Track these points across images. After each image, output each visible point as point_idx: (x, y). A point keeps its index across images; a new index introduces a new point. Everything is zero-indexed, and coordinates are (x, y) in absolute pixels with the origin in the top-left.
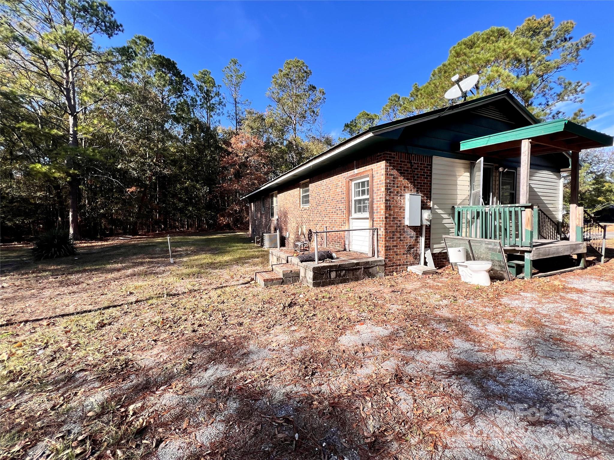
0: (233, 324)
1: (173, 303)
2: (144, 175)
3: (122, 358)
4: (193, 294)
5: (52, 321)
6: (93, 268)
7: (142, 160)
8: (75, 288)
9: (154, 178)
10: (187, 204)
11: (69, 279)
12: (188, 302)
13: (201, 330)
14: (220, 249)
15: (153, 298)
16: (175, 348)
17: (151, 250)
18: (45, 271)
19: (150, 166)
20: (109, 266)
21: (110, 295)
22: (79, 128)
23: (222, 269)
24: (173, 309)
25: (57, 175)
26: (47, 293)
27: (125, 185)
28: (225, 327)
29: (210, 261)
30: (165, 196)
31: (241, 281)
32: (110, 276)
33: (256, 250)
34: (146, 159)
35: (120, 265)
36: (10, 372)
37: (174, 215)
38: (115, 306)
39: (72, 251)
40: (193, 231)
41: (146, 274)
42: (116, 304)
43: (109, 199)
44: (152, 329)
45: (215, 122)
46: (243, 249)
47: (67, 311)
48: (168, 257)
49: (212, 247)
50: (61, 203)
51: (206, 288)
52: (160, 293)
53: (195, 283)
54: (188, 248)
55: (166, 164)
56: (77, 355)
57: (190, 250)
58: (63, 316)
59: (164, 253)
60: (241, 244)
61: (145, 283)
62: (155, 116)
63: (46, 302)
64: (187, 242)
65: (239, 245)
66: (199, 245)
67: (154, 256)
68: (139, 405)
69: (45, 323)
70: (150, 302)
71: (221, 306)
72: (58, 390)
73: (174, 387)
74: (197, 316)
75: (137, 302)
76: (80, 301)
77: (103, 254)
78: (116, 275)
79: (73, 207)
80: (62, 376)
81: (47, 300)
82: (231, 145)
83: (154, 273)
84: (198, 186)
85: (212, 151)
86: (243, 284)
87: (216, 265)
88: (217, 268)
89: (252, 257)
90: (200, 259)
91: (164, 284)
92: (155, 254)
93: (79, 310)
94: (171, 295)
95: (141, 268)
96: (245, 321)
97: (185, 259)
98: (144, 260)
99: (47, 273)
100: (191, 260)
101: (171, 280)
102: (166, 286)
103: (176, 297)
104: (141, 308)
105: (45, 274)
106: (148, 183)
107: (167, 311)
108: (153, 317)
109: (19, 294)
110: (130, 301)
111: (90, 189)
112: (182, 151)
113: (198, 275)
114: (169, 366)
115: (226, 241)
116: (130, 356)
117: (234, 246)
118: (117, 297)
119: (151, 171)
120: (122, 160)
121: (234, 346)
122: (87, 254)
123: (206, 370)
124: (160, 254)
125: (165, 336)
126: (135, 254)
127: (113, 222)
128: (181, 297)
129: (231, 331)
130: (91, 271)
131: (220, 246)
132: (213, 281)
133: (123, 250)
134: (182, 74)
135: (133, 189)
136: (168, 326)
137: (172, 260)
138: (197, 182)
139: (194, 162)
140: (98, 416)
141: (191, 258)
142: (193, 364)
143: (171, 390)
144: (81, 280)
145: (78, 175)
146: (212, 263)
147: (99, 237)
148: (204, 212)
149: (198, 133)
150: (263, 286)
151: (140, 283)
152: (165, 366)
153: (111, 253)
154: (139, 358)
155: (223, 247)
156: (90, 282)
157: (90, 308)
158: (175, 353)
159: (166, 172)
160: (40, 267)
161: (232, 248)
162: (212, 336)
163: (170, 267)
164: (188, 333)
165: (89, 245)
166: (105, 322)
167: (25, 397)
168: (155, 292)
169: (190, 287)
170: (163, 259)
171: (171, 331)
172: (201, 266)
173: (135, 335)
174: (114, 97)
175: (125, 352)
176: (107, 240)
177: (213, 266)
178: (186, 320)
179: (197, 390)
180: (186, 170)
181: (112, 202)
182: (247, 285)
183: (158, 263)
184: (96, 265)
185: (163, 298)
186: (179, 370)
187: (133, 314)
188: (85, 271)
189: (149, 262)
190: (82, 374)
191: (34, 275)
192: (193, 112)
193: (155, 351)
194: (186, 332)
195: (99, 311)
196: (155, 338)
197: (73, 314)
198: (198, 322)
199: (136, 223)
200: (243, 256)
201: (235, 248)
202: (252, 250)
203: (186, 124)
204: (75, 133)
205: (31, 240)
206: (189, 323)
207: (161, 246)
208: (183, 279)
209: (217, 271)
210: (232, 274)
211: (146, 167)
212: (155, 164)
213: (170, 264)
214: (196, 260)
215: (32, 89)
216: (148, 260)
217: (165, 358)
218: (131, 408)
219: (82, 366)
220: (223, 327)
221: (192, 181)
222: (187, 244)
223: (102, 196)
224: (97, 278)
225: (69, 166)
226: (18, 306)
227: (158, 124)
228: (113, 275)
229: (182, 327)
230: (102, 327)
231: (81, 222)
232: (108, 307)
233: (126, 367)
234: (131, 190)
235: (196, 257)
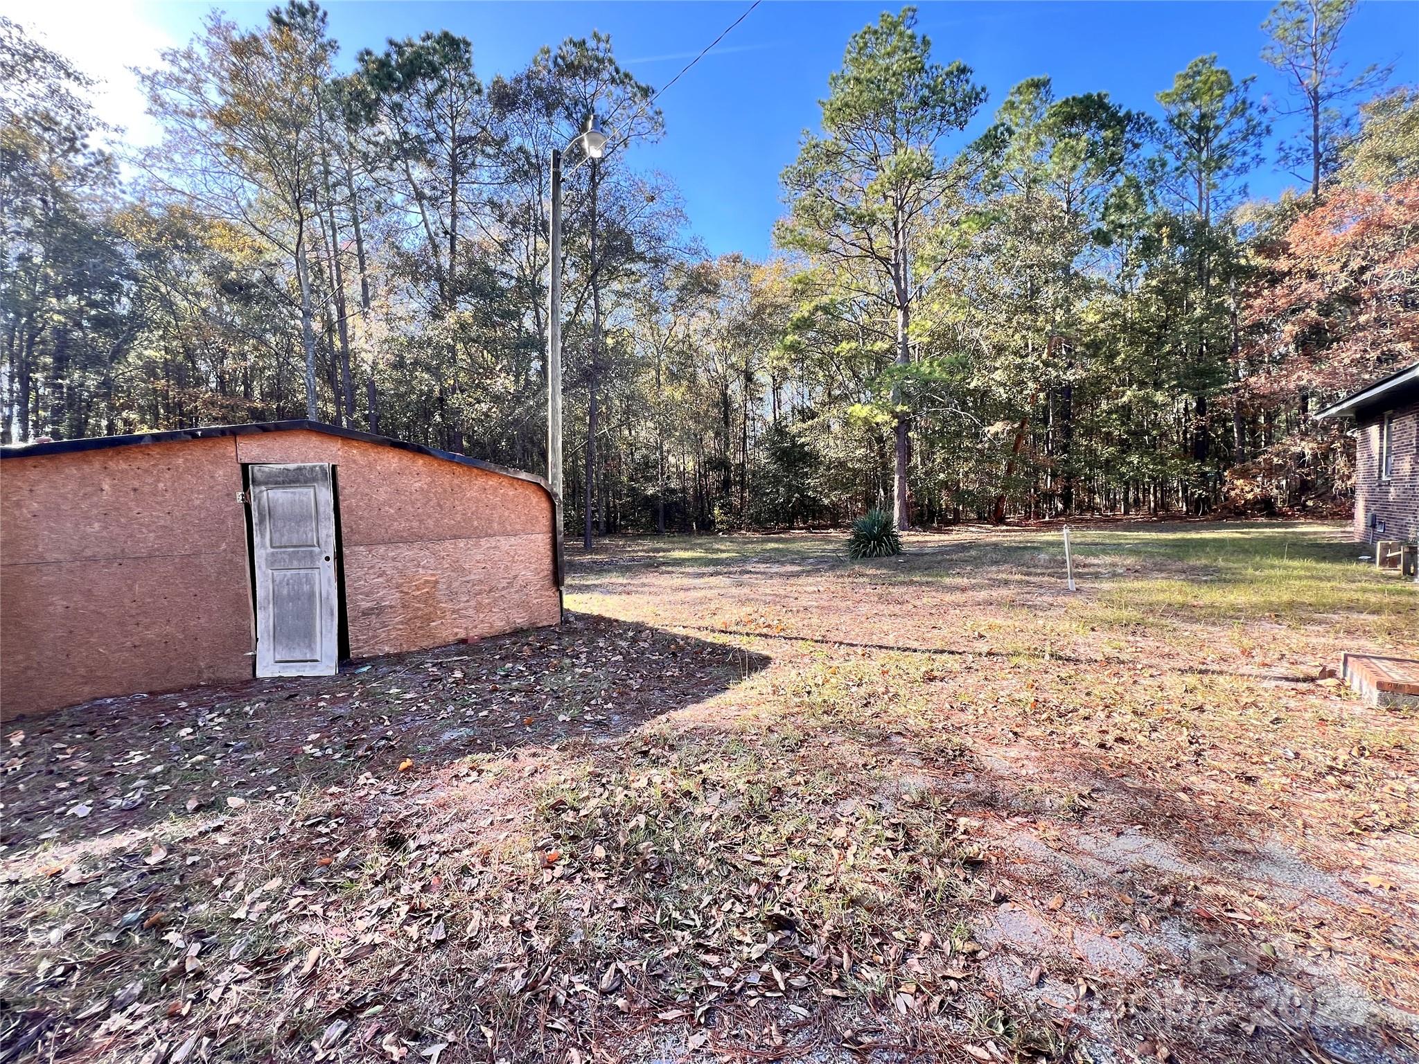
0: (1221, 771)
1: (1063, 675)
2: (1021, 392)
3: (956, 740)
4: (1115, 668)
5: (869, 649)
6: (925, 579)
7: (1019, 361)
8: (896, 609)
9: (1042, 395)
10: (1125, 447)
11: (890, 593)
12: (1101, 684)
13: (1120, 751)
14: (1218, 570)
15: (1020, 654)
16: (1054, 763)
17: (1027, 556)
18: (862, 575)
19: (1034, 369)
20: (947, 581)
21: (945, 632)
22: (911, 327)
23: (1214, 624)
24: (1060, 687)
25: (879, 419)
26: (864, 609)
27: (982, 421)
28: (1195, 769)
29: (1180, 598)
30: (1068, 433)
31: (1282, 669)
32: (948, 598)
33: (1373, 586)
34: (1027, 356)
35: (965, 580)
36: (825, 701)
37: (1089, 478)
38: (952, 653)
39: (895, 549)
40: (1139, 518)
41: (1012, 604)
42: (954, 649)
43: (954, 452)
44: (1012, 712)
45: (1229, 198)
46: (1312, 577)
47: (884, 643)
48: (1062, 576)
49: (1193, 562)
50: (885, 466)
51: (1154, 661)
52: (1036, 649)
53: (1123, 644)
54: (1117, 559)
55: (1073, 357)
56: (896, 710)
57: (1123, 565)
58: (881, 647)
59: (1056, 566)
60: (1309, 563)
61: (1010, 622)
62: (1049, 251)
63: (861, 622)
64: (1120, 545)
65: (1295, 563)
66: (1152, 555)
67: (1032, 570)
68: (976, 823)
69: (860, 650)
70: (1015, 660)
71: (1193, 717)
72: (871, 746)
73: (1041, 829)
74: (1117, 718)
75: (990, 654)
76: (902, 631)
77: (939, 558)
78: (958, 597)
79: (899, 473)
80: (877, 732)
81: (863, 619)
82: (1285, 250)
83: (1029, 607)
84: (1160, 397)
85: (1210, 290)
86: (1287, 679)
87: (1197, 612)
88: (1198, 621)
89: (1349, 609)
90: (1150, 591)
91: (1047, 631)
92: (1035, 566)
93: (900, 645)
94: (1060, 658)
95: (1004, 592)
96: (1265, 778)
97: (1106, 586)
98: (1010, 577)
99: (865, 579)
100: (1122, 590)
101: (1064, 626)
102: (1053, 637)
103: (1071, 665)
104: (997, 667)
105: (861, 580)
106: (1027, 408)
107: (1047, 688)
108: (1018, 691)
109: (834, 603)
110: (977, 650)
111: (925, 437)
112: (1116, 315)
113: (1137, 628)
114: (1037, 788)
115: (1246, 552)
116: (969, 742)
117: (1273, 567)
118: (956, 638)
119: (1036, 380)
120: (979, 370)
121: (1211, 821)
122: (917, 555)
123: (1119, 834)
124: (1047, 568)
125: (1037, 733)
126: (996, 563)
127: (958, 495)
128: (1082, 666)
129: (1213, 785)
130: (921, 584)
131: (1221, 563)
132: (1179, 649)
133: (973, 553)
134: (1121, 114)
135: (998, 427)
136: (1044, 716)
137: (1071, 583)
138: (1158, 386)
139: (1151, 335)
140: (917, 806)
141: (1124, 585)
142: (1089, 809)
143: (1036, 833)
144: (906, 597)
145: (908, 414)
146: (1183, 606)
147: (935, 525)
148: (1175, 467)
149: (1167, 252)
150: (1375, 702)
151: (999, 621)
152: (1029, 786)
153: (954, 557)
154: (982, 751)
155: (1231, 565)
156: (918, 603)
157: (915, 645)
158: (1053, 772)
159: (1070, 376)
160: (857, 568)
161: (1267, 572)
162: (1150, 773)
163: (1066, 599)
164: (1089, 745)
165: (920, 538)
166: (936, 673)
167: (838, 739)
168: (1027, 645)
169: (1108, 650)
170: (1053, 580)
171: (1050, 728)
172: (1151, 608)
173: (981, 711)
174: (966, 247)
175: (962, 733)
176: (948, 532)
177: (1186, 612)
178: (1086, 718)
179: (1092, 861)
180: (1124, 361)
181: (959, 457)
182: (1302, 686)
183: (1041, 587)
184: (928, 575)
185: (1041, 660)
186: (1056, 806)
187: (980, 674)
188: (912, 583)
189: (1020, 582)
190: (900, 739)
191: (850, 580)
192: (1153, 197)
193: (1013, 752)
194: (1082, 742)
195: (927, 654)
196: (1017, 730)
197: (892, 648)
198: (1119, 732)
199: (1000, 499)
200: (1306, 599)
201: (1279, 572)
202: (1354, 586)
203: (1130, 238)
204: (905, 337)
205: (848, 526)
206: (1095, 728)
207: (1051, 550)
208: (1093, 629)
209: (1196, 627)
210: (1247, 643)
211: (1026, 374)
212: (1046, 364)
213: (1067, 592)
214: (1138, 591)
215: (853, 287)
216: (1018, 577)
217: (1031, 772)
218: (962, 821)
219: (899, 728)
220: (1189, 766)
221: (1142, 385)
222: (1118, 549)
223: (943, 448)
224: (929, 599)
225: (896, 401)
226: (833, 620)
227: (1054, 266)
228: (953, 597)
229: (1077, 729)
230: (931, 680)
231: (910, 497)
232: (942, 652)
233: (961, 755)
234: (993, 429)
235: (1137, 585)
